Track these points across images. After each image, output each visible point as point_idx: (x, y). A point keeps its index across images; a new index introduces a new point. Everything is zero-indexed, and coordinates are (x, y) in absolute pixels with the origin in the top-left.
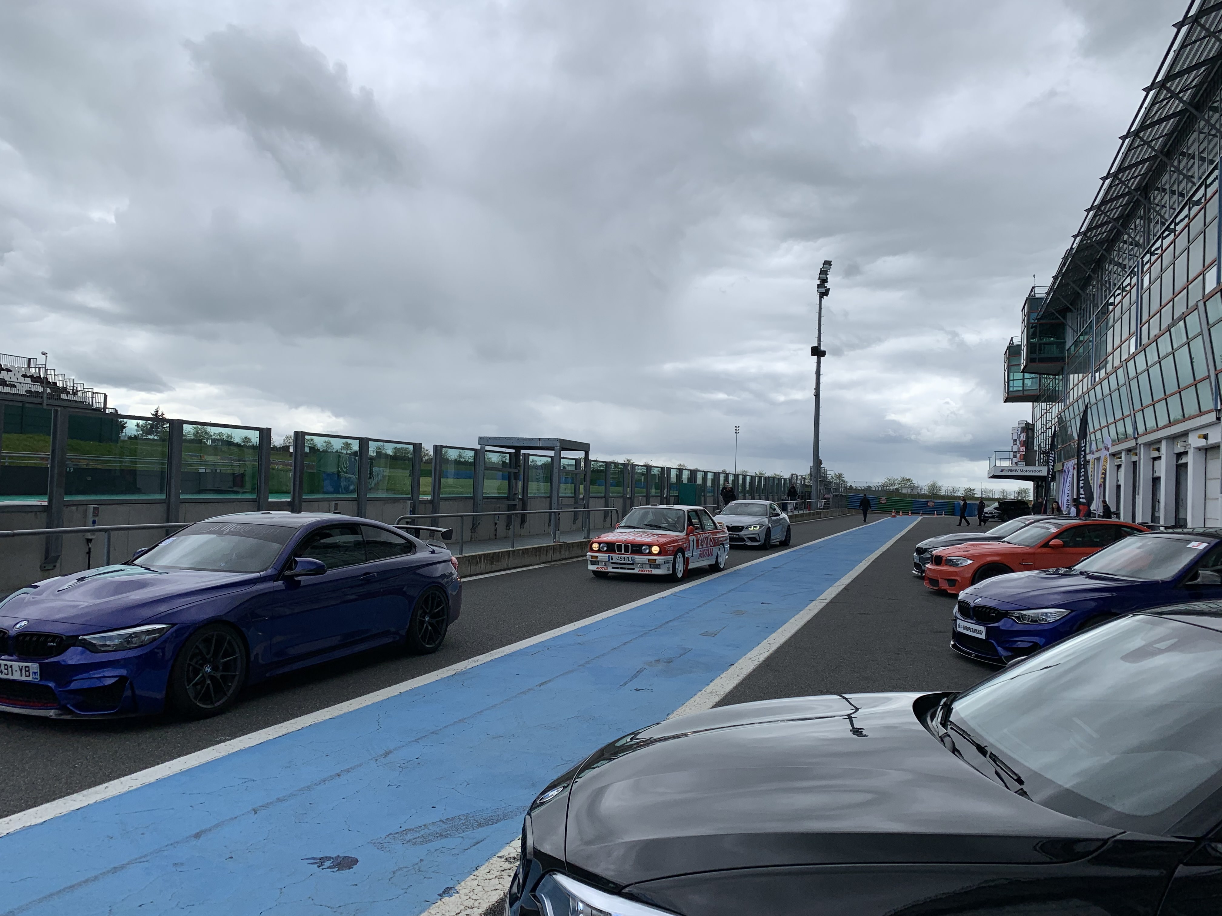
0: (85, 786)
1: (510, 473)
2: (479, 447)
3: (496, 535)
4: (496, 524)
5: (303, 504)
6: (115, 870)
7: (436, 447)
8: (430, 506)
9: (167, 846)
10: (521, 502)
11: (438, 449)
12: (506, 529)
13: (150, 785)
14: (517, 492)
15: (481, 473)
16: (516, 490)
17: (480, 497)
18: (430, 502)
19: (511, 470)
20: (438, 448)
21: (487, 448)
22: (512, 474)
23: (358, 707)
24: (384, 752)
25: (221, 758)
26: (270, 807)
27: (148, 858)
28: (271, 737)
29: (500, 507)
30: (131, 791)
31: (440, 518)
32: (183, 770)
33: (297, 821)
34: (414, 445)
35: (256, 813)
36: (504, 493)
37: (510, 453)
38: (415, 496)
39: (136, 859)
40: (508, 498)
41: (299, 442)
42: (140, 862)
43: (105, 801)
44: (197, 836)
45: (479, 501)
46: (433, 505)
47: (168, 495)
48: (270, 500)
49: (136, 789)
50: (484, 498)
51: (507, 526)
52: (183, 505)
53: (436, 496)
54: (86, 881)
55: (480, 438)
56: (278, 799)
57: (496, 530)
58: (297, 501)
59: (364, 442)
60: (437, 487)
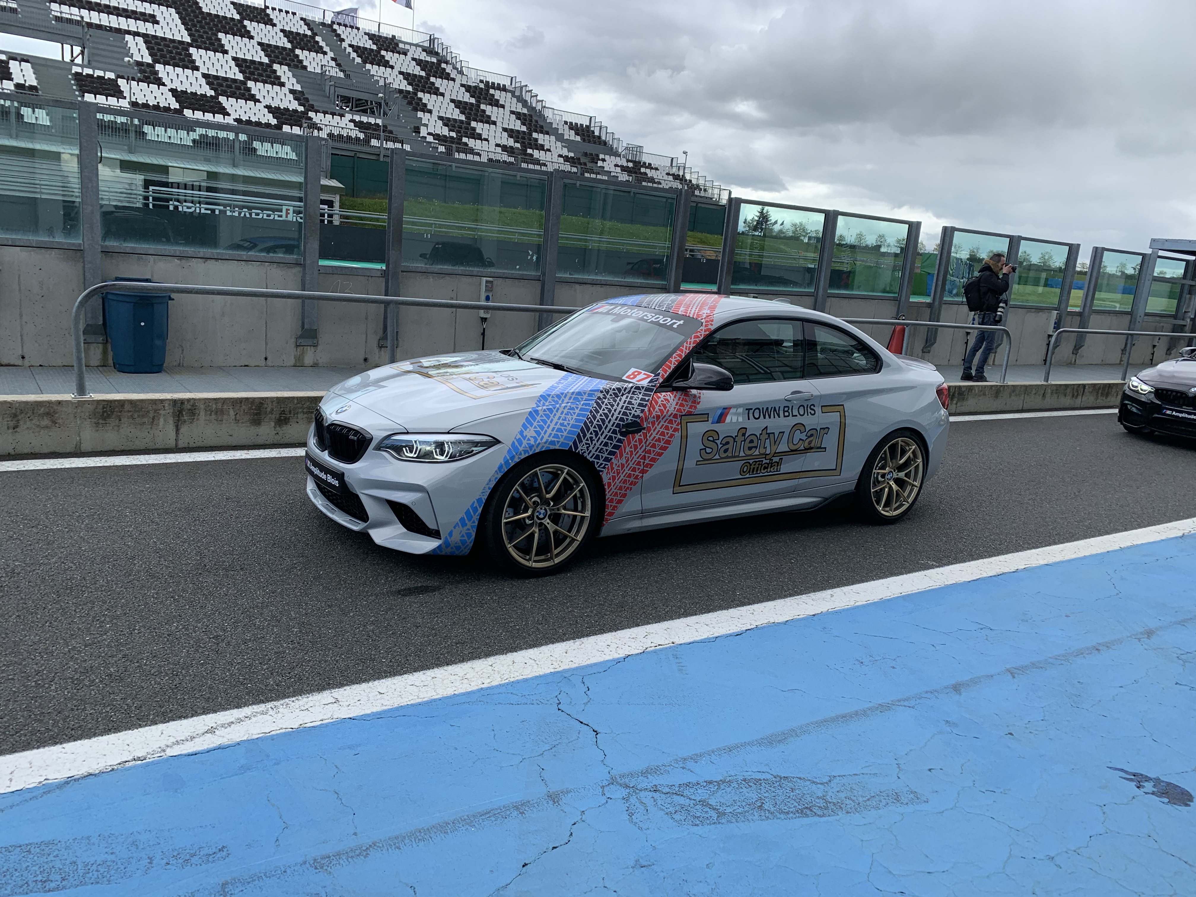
0: (809, 587)
1: (1183, 285)
2: (1149, 251)
3: (1152, 360)
4: (1154, 346)
5: (944, 306)
6: (884, 708)
7: (1096, 249)
8: (1078, 318)
9: (927, 692)
10: (1191, 322)
11: (1098, 253)
12: (1166, 354)
13: (874, 603)
14: (1190, 310)
15: (1147, 283)
16: (1188, 306)
17: (1141, 312)
18: (1080, 314)
19: (1184, 282)
20: (1099, 251)
21: (1161, 253)
22: (1186, 287)
23: (1074, 556)
24: (1143, 630)
25: (939, 589)
26: (1028, 672)
27: (912, 703)
28: (985, 575)
29: (1163, 327)
30: (858, 607)
31: (1088, 335)
32: (903, 594)
33: (1074, 705)
34: (1071, 246)
35: (1014, 677)
36: (1172, 311)
37: (1187, 261)
38: (1063, 306)
39: (899, 701)
40: (1175, 317)
41: (947, 239)
42: (905, 706)
43: (836, 612)
44: (957, 688)
45: (1138, 317)
46: (1082, 317)
47: (817, 289)
48: (911, 300)
49: (863, 606)
50: (1147, 315)
51: (1168, 350)
52: (829, 299)
53: (1087, 309)
54: (856, 714)
55: (1153, 240)
56: (1033, 664)
57: (1153, 354)
58: (937, 303)
59: (1014, 241)
60: (1090, 298)
